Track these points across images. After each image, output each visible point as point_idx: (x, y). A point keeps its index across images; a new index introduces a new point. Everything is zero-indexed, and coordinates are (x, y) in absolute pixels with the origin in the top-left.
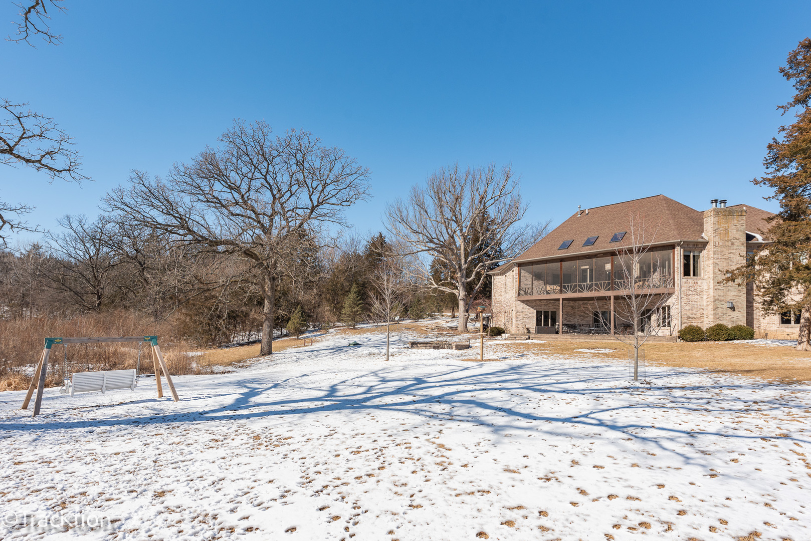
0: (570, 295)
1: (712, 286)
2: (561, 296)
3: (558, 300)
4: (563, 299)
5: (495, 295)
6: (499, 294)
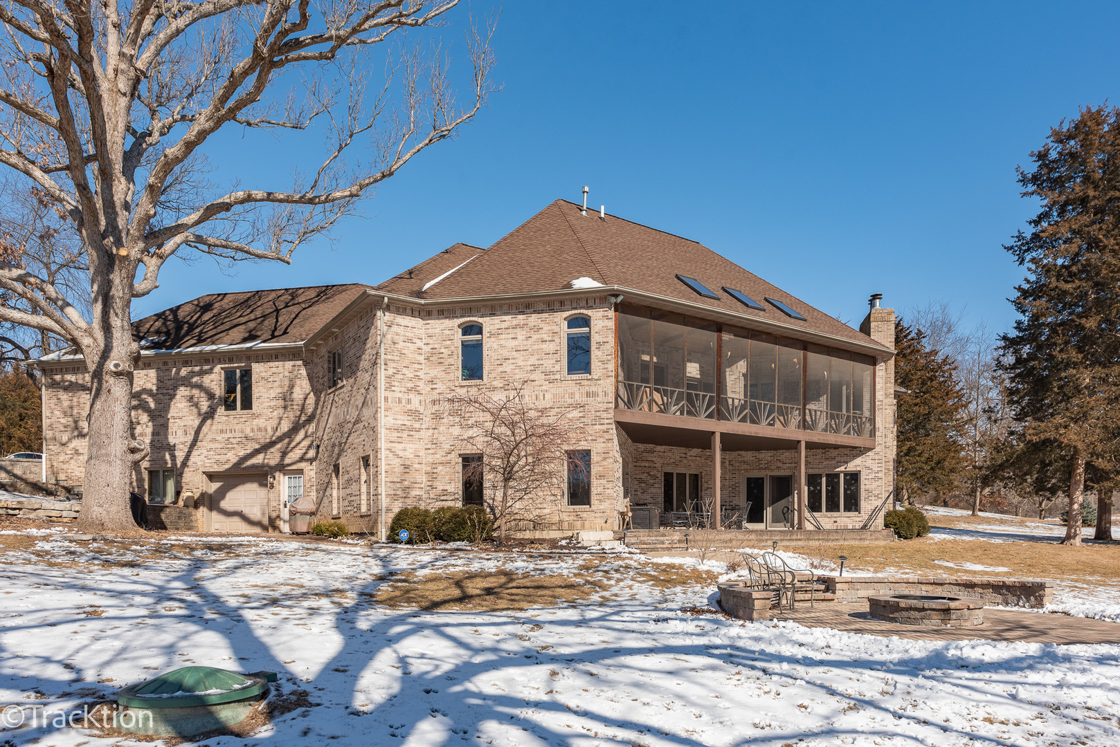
0: (733, 424)
2: (718, 427)
3: (710, 437)
4: (724, 438)
5: (389, 388)
6: (410, 385)
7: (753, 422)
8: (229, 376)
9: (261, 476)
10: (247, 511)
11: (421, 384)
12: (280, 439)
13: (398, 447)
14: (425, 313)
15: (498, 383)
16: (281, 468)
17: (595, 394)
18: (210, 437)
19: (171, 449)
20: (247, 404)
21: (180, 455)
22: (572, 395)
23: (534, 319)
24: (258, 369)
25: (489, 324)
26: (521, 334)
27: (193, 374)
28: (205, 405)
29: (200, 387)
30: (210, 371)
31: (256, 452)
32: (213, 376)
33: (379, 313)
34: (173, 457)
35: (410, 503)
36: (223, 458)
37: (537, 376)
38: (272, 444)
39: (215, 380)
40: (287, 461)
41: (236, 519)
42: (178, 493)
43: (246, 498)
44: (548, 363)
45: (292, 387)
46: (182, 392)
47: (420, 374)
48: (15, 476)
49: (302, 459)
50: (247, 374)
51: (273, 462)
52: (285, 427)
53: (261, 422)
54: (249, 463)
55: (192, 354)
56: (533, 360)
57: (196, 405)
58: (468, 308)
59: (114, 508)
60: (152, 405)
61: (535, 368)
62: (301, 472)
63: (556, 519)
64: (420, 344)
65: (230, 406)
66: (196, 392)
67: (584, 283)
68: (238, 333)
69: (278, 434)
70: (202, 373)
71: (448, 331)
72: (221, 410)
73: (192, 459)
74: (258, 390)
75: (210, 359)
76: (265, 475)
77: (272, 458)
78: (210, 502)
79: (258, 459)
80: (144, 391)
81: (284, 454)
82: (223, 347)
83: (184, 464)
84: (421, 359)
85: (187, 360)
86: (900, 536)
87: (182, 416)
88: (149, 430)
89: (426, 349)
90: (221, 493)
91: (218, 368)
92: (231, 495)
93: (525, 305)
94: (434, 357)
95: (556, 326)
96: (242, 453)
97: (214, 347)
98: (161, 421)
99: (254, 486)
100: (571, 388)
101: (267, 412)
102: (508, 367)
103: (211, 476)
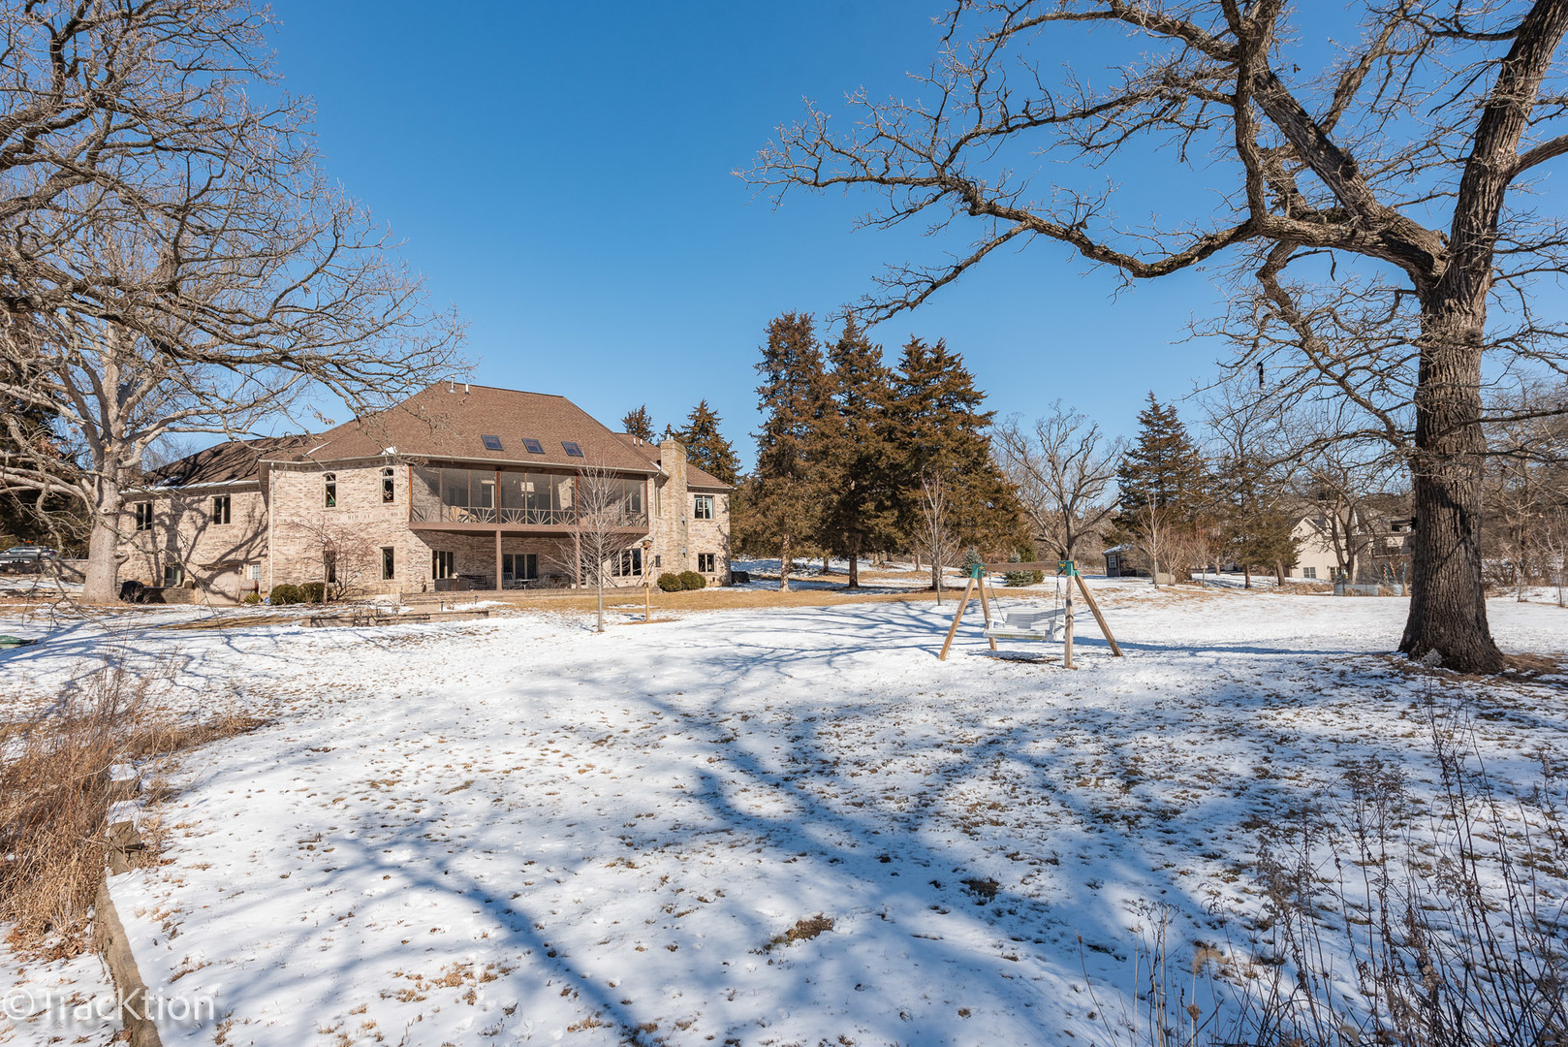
0: (513, 526)
1: (675, 528)
2: (499, 528)
3: (493, 534)
4: (504, 534)
5: (278, 513)
6: (293, 511)
7: (530, 522)
8: (218, 502)
9: (235, 567)
10: (226, 590)
11: (301, 510)
12: (247, 542)
13: (284, 549)
14: (304, 469)
15: (344, 509)
16: (247, 561)
17: (396, 514)
18: (203, 542)
19: (179, 550)
20: (227, 520)
21: (184, 554)
22: (384, 515)
23: (363, 471)
24: (234, 496)
25: (340, 474)
26: (356, 480)
27: (193, 502)
28: (200, 522)
29: (197, 510)
30: (204, 500)
31: (233, 551)
32: (206, 503)
33: (271, 471)
34: (180, 556)
35: (289, 582)
36: (211, 556)
37: (366, 504)
38: (242, 546)
39: (208, 505)
40: (250, 556)
41: (220, 596)
42: (182, 580)
43: (227, 582)
44: (371, 497)
45: (253, 510)
46: (186, 513)
47: (301, 504)
48: (76, 572)
49: (260, 555)
50: (228, 500)
51: (241, 558)
52: (249, 535)
53: (235, 531)
54: (227, 559)
55: (192, 489)
56: (363, 495)
57: (194, 522)
58: (329, 466)
59: (103, 591)
60: (168, 522)
61: (364, 499)
62: (259, 563)
63: (375, 588)
64: (300, 486)
65: (217, 520)
66: (194, 513)
67: (391, 450)
68: (226, 474)
69: (245, 539)
70: (199, 501)
71: (317, 480)
72: (212, 524)
73: (192, 557)
74: (233, 511)
75: (205, 491)
76: (238, 566)
77: (240, 555)
78: (205, 584)
79: (231, 557)
80: (163, 513)
81: (248, 552)
82: (211, 484)
83: (187, 560)
84: (302, 495)
85: (191, 493)
86: (664, 589)
87: (186, 527)
88: (165, 539)
89: (305, 489)
90: (211, 578)
91: (210, 497)
92: (216, 581)
93: (359, 464)
94: (309, 494)
95: (377, 475)
96: (223, 552)
97: (205, 484)
98: (173, 532)
99: (232, 573)
100: (383, 510)
101: (239, 525)
102: (349, 499)
103: (205, 567)
